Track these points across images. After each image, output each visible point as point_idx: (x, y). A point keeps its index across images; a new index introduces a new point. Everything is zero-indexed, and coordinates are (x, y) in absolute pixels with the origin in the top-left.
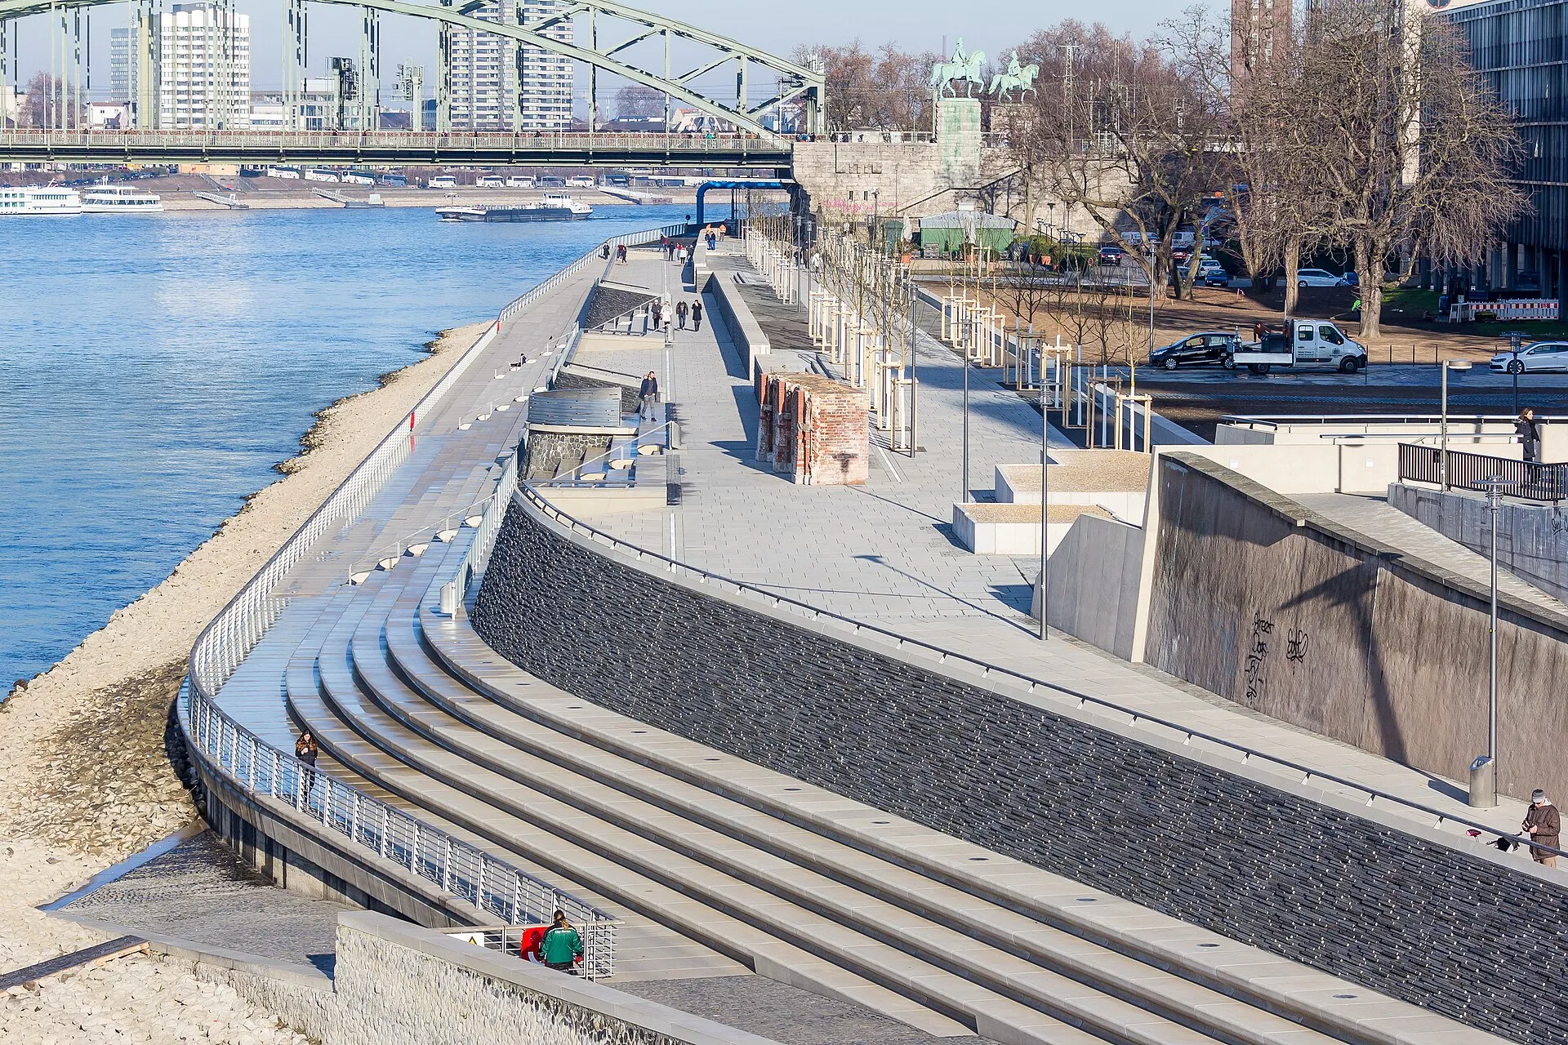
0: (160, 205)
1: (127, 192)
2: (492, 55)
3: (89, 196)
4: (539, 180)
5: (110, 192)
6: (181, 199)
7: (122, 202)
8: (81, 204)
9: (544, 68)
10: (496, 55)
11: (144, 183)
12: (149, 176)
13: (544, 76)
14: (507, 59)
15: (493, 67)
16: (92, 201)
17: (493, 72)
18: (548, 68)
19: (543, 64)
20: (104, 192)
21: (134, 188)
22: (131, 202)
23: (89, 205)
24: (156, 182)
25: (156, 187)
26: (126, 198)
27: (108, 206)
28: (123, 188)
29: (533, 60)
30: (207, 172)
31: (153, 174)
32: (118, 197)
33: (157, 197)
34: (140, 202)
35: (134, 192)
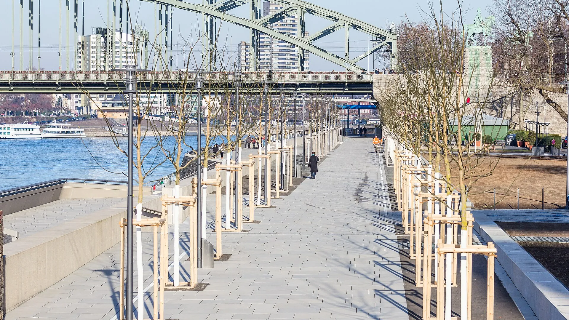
0: (84, 134)
1: (67, 127)
2: (267, 57)
3: (46, 129)
4: (289, 121)
5: (58, 127)
6: (97, 131)
7: (64, 132)
8: (41, 133)
9: (293, 64)
10: (268, 57)
11: (79, 123)
12: (81, 119)
13: (293, 68)
14: (274, 59)
15: (267, 63)
16: (47, 132)
17: (267, 65)
18: (296, 64)
19: (293, 61)
20: (54, 127)
21: (70, 125)
22: (68, 132)
23: (46, 134)
24: (85, 122)
25: (85, 125)
26: (66, 130)
27: (56, 134)
28: (64, 125)
29: (288, 60)
30: (112, 117)
31: (84, 118)
32: (61, 129)
33: (83, 130)
34: (73, 132)
35: (70, 127)
